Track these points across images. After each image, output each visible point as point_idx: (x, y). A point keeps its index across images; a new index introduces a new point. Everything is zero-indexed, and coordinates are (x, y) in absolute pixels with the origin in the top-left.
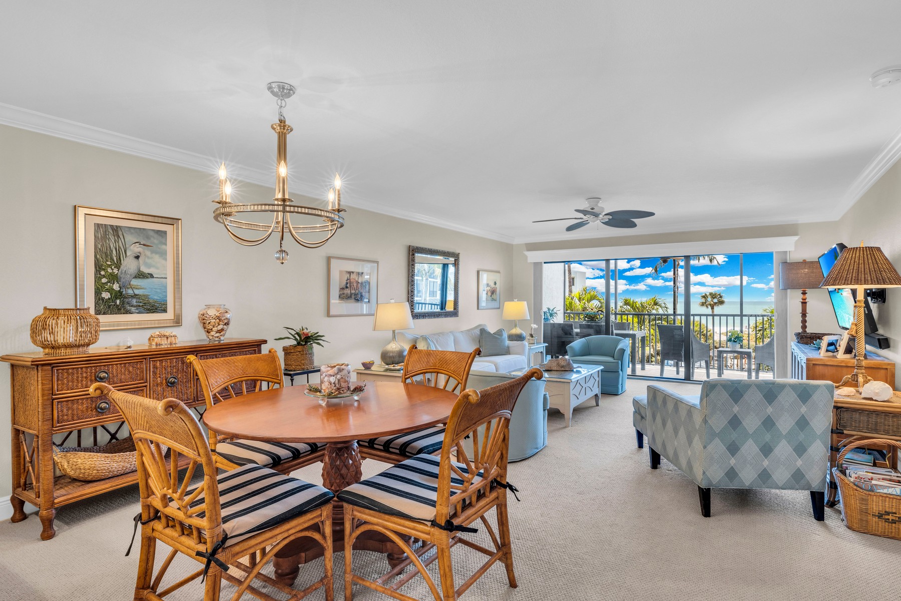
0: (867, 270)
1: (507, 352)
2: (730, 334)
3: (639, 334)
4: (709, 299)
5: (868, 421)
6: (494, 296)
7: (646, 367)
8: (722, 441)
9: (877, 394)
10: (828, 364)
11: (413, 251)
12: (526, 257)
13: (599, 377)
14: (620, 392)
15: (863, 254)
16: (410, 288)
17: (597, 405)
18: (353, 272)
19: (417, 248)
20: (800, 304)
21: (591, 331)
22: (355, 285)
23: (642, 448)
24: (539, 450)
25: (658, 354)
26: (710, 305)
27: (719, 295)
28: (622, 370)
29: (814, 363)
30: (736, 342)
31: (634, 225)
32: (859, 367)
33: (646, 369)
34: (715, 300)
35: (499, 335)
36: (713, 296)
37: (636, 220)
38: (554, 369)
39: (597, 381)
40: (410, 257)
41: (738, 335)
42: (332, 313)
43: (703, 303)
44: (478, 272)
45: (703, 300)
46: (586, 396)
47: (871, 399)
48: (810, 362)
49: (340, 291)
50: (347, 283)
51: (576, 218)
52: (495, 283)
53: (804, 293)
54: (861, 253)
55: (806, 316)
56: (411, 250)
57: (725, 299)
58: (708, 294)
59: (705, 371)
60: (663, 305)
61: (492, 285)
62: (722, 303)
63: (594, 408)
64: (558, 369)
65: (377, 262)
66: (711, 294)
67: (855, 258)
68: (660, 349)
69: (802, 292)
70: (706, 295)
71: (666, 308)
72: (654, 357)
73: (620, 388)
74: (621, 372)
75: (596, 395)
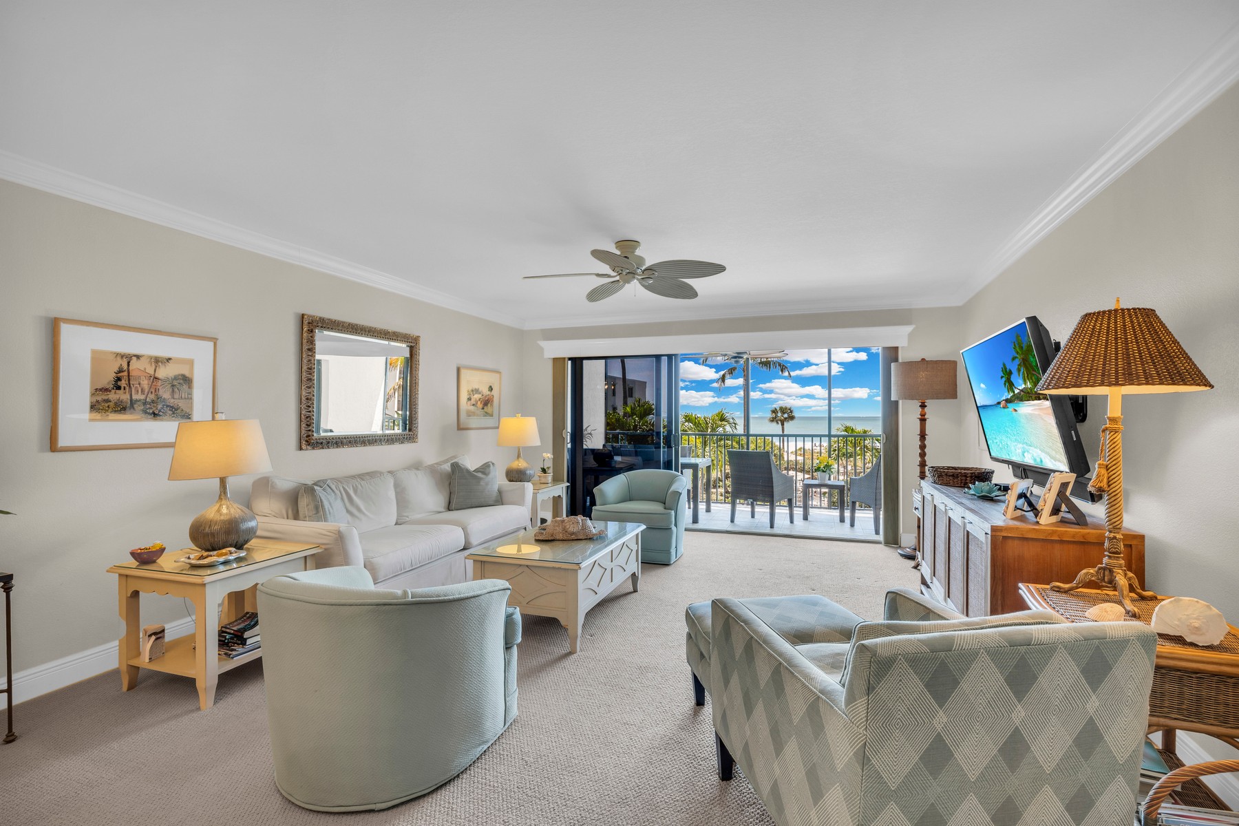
0: (1145, 354)
1: (500, 500)
2: (818, 462)
3: (702, 462)
4: (779, 414)
5: (1181, 693)
6: (488, 409)
7: (712, 508)
8: (904, 809)
9: (1197, 630)
10: (1030, 536)
11: (309, 327)
12: (542, 349)
13: (637, 543)
14: (673, 559)
15: (1132, 322)
16: (304, 393)
17: (635, 591)
18: (138, 357)
19: (322, 320)
20: (919, 422)
21: (639, 460)
22: (145, 383)
23: (703, 704)
24: (489, 744)
25: (727, 477)
26: (781, 420)
27: (790, 409)
28: (676, 525)
29: (1005, 535)
30: (825, 472)
31: (691, 293)
32: (1114, 553)
33: (712, 511)
34: (786, 416)
35: (484, 473)
36: (783, 410)
37: (694, 282)
38: (558, 538)
39: (634, 552)
40: (305, 335)
41: (828, 463)
42: (62, 442)
43: (773, 418)
44: (458, 370)
45: (774, 415)
46: (613, 583)
47: (1179, 640)
48: (999, 534)
49: (93, 395)
50: (119, 379)
51: (598, 275)
52: (491, 389)
53: (923, 406)
54: (1128, 320)
55: (925, 439)
56: (305, 322)
57: (796, 414)
58: (778, 409)
59: (788, 512)
60: (731, 421)
61: (486, 391)
62: (792, 418)
63: (629, 597)
64: (565, 538)
65: (215, 340)
66: (781, 408)
67: (1116, 330)
68: (729, 471)
69: (920, 404)
70: (776, 409)
71: (735, 424)
72: (722, 481)
73: (673, 551)
74: (674, 528)
75: (634, 575)
